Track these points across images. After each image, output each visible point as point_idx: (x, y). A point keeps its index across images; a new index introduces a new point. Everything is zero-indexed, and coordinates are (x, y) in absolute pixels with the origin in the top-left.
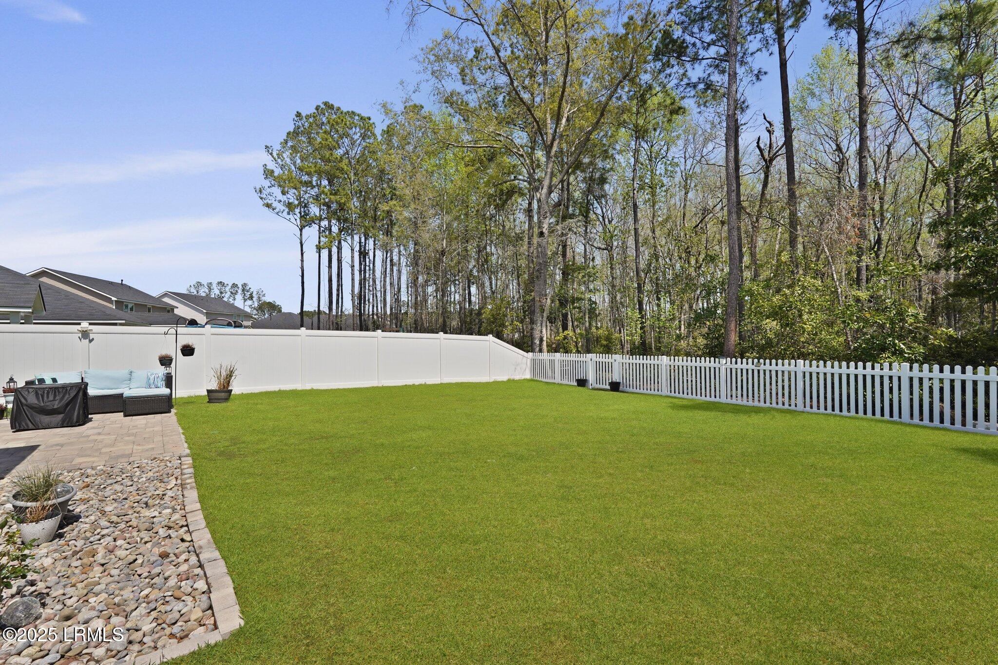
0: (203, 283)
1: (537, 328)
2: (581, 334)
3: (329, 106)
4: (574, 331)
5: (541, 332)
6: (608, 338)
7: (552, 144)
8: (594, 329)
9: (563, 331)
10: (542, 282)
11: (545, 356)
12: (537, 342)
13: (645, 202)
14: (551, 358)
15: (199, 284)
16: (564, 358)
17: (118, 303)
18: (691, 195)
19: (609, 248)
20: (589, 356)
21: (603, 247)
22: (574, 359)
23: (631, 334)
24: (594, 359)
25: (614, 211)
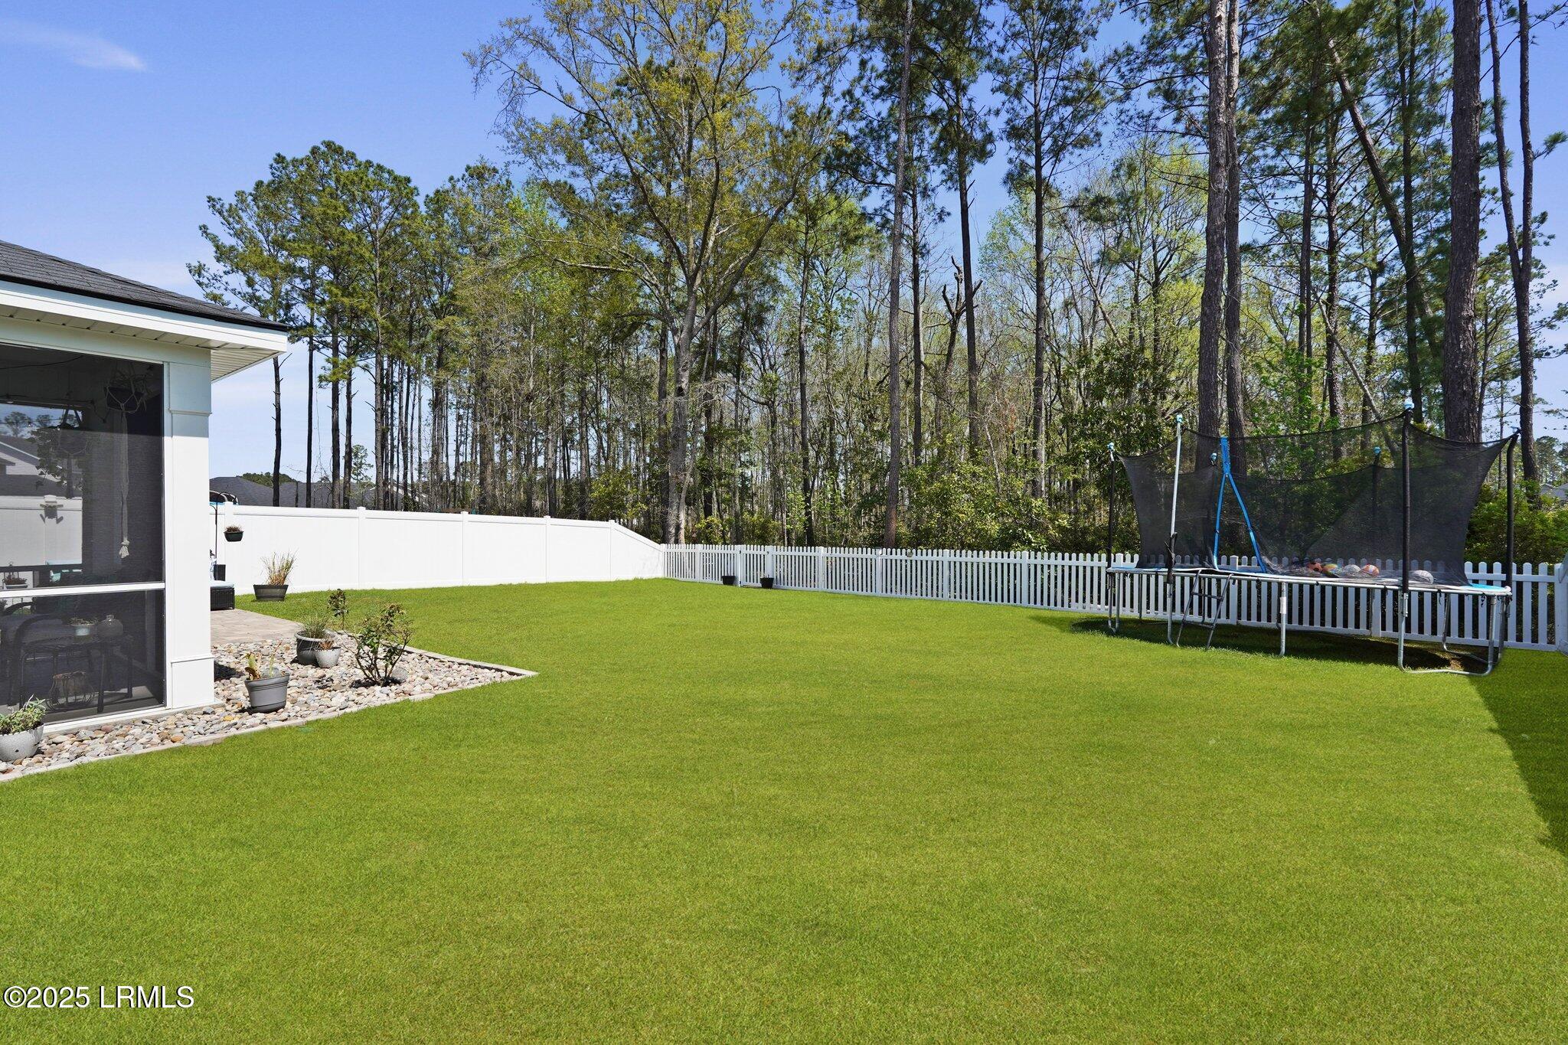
1: (673, 511)
2: (729, 522)
3: (333, 149)
4: (721, 517)
5: (678, 517)
6: (764, 527)
7: (695, 275)
8: (746, 515)
9: (706, 518)
10: (679, 453)
11: (683, 548)
12: (673, 530)
13: (816, 348)
14: (690, 551)
16: (708, 551)
18: (875, 341)
19: (770, 404)
20: (738, 547)
21: (762, 400)
22: (720, 551)
23: (794, 519)
24: (744, 551)
25: (777, 350)
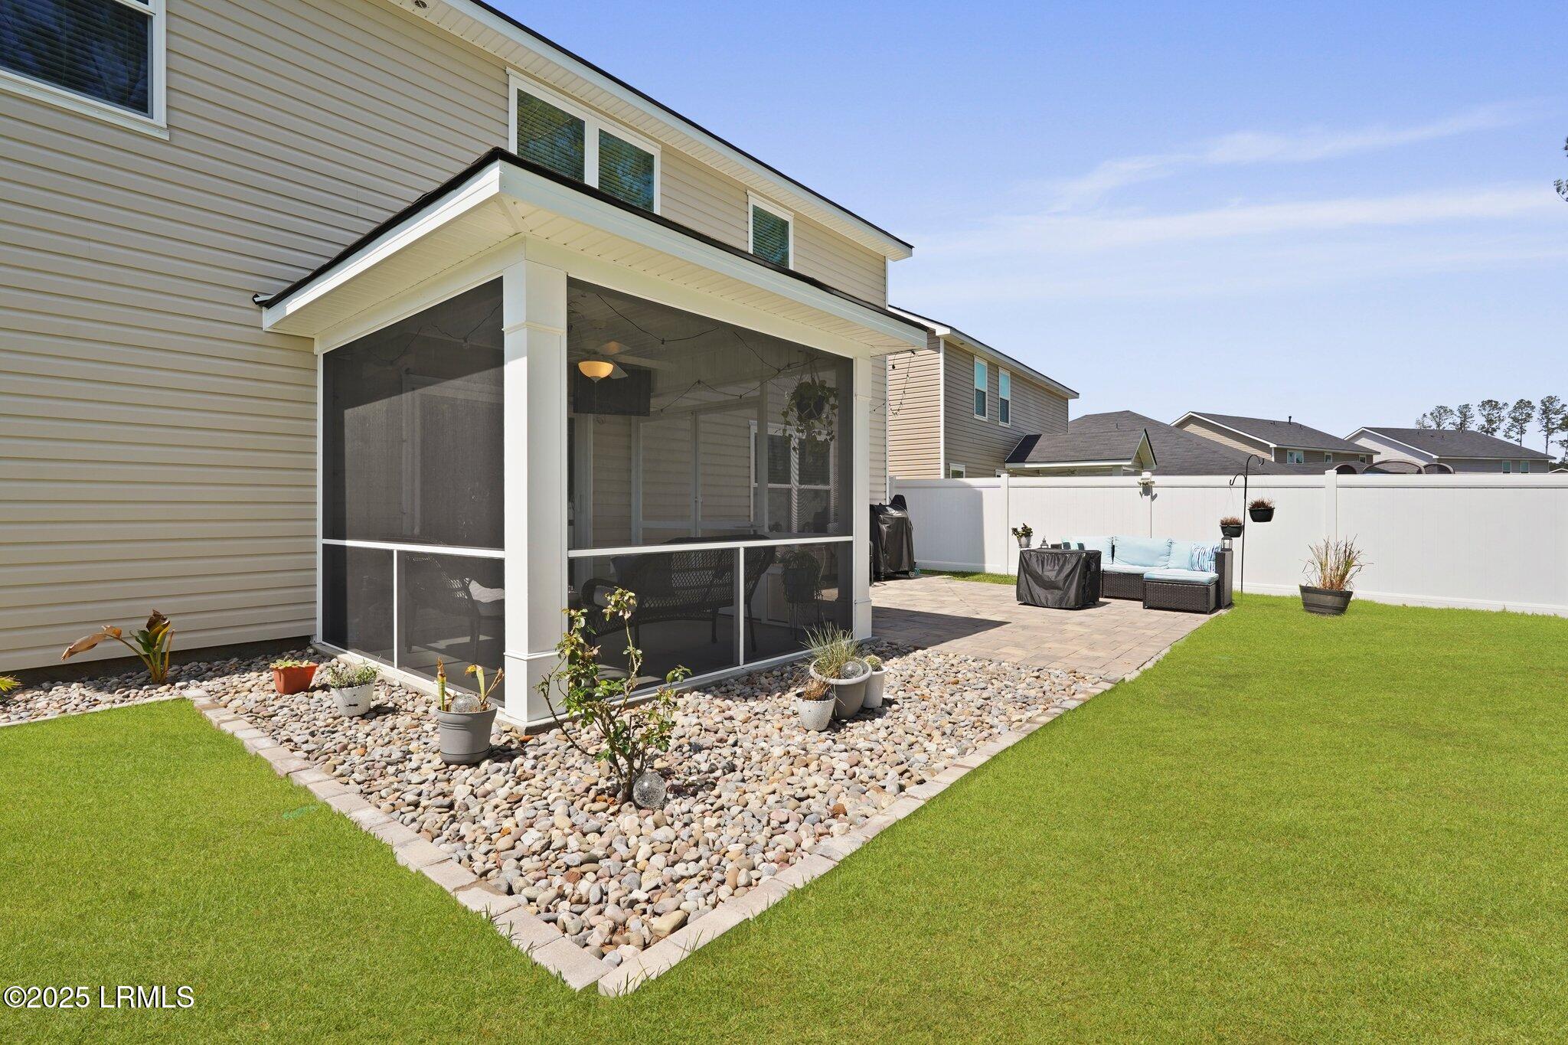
0: (1449, 408)
15: (1442, 411)
17: (1280, 453)
